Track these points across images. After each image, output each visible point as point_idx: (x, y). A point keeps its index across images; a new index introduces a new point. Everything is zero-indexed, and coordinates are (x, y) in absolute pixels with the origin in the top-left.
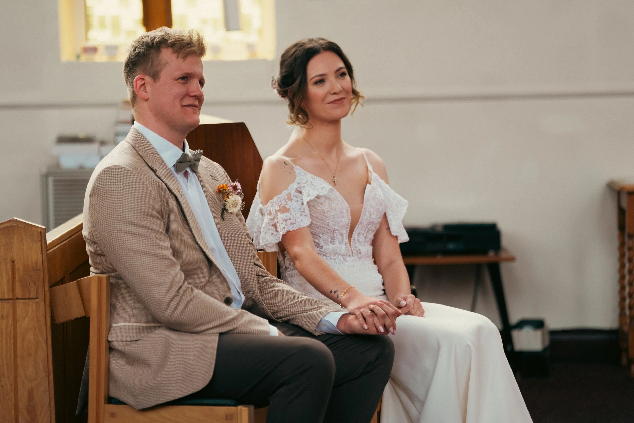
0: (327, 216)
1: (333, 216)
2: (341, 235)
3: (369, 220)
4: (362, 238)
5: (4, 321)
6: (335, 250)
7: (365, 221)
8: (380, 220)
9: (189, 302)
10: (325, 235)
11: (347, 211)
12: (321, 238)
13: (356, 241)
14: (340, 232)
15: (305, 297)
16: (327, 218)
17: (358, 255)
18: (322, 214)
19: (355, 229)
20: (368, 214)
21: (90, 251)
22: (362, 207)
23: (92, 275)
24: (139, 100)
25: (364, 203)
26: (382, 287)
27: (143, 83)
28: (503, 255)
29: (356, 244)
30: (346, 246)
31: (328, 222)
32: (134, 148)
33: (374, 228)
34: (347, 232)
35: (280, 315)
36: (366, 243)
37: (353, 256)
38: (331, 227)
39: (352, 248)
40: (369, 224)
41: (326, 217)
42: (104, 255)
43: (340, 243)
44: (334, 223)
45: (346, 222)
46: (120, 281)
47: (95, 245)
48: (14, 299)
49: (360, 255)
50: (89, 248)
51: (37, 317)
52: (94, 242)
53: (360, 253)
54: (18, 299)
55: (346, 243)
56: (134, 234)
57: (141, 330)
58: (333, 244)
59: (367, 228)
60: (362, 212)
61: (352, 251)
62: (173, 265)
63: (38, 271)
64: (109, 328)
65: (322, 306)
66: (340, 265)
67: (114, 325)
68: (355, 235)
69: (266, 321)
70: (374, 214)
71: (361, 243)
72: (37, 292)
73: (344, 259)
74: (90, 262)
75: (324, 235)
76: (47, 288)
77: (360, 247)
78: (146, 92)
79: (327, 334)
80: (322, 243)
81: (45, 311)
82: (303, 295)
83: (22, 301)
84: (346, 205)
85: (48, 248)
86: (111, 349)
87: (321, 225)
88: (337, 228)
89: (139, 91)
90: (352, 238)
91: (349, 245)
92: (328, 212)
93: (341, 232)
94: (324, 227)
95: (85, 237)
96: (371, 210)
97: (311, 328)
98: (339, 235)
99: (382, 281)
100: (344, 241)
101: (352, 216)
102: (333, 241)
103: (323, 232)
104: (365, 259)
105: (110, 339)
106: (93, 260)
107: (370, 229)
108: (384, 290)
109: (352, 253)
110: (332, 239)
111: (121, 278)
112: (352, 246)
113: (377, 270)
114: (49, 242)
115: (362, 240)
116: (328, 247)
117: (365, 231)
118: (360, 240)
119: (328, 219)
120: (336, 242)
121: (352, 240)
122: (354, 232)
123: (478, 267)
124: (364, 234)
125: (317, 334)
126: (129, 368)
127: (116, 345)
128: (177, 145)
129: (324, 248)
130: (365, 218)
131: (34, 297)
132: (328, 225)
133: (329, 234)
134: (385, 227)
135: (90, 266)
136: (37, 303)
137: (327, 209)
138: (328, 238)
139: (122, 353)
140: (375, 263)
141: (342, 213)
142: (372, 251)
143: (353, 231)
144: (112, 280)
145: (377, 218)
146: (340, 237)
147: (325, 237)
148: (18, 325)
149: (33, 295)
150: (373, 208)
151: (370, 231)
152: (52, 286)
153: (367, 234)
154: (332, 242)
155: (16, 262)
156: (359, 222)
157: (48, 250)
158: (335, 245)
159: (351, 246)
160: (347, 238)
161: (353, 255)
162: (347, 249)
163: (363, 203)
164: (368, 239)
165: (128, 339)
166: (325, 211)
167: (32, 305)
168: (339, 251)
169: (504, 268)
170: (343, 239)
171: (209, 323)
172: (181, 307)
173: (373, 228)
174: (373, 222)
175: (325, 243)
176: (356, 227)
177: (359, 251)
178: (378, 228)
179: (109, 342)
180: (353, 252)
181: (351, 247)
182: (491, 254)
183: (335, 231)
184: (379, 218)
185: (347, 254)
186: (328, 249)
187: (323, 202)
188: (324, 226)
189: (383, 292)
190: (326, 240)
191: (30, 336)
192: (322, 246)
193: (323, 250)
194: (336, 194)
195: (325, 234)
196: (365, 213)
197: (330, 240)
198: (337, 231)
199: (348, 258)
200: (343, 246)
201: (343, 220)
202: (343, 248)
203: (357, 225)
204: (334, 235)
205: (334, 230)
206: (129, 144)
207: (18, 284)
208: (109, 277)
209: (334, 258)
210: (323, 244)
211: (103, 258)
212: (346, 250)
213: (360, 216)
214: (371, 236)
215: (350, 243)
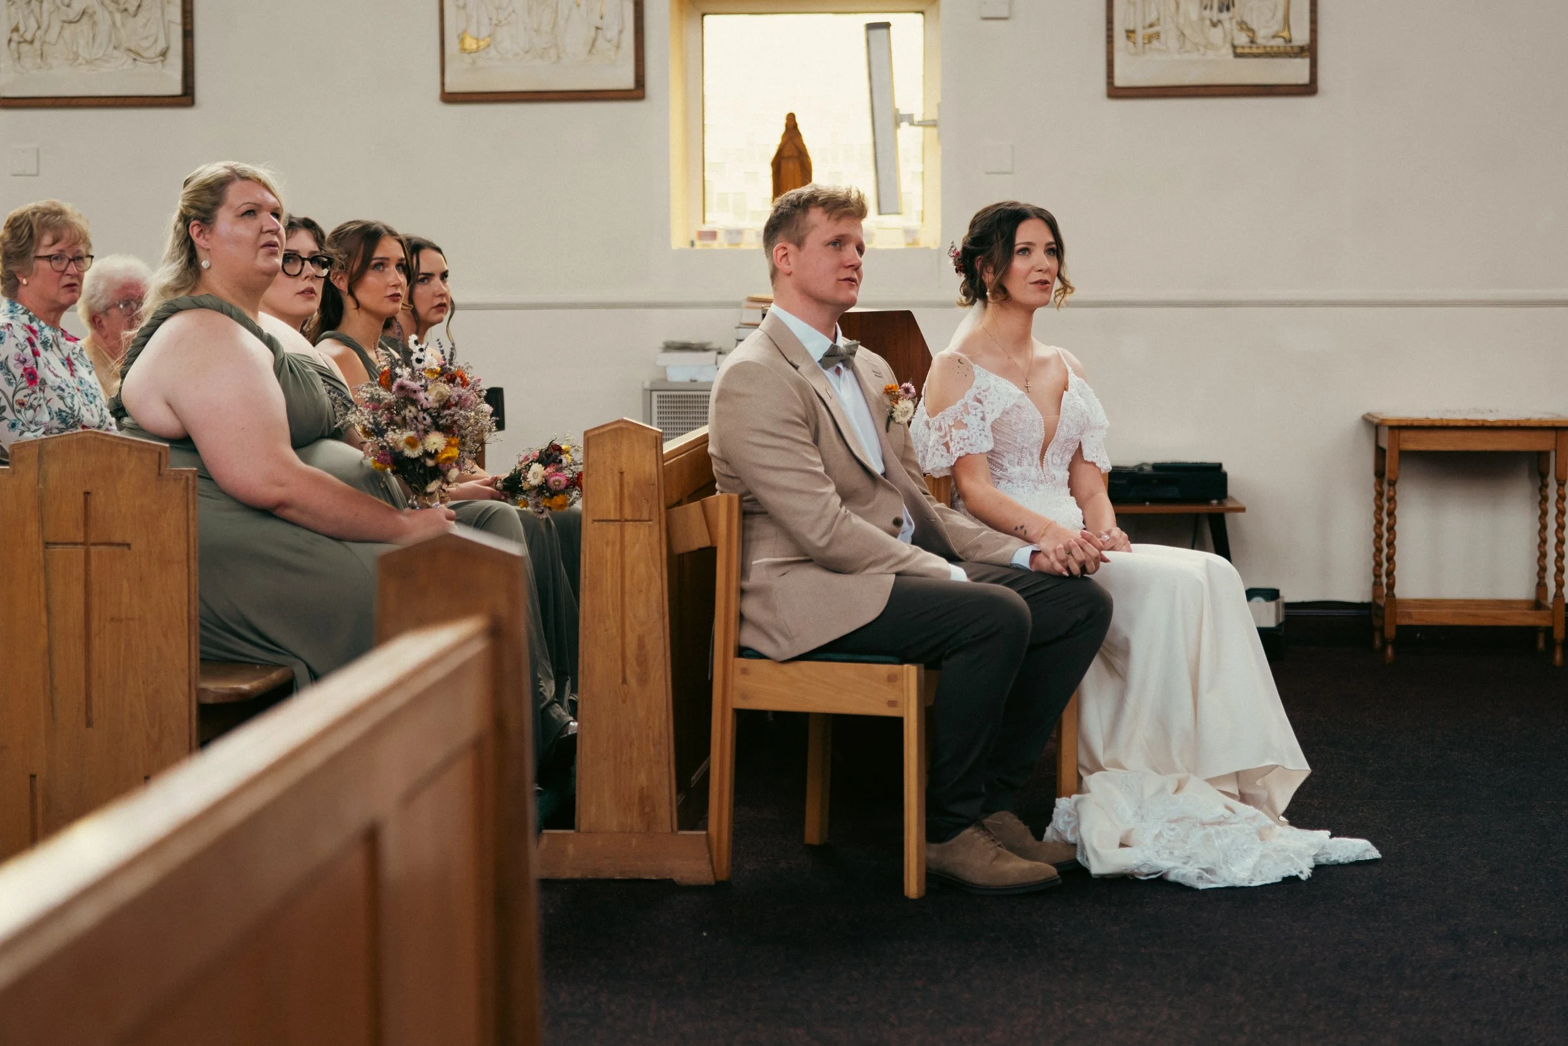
1: (1022, 429)
2: (1031, 455)
4: (1057, 460)
5: (609, 549)
6: (1024, 474)
7: (1062, 437)
11: (1040, 424)
12: (1006, 458)
13: (1050, 463)
17: (1051, 482)
18: (1008, 426)
19: (1049, 448)
20: (1064, 430)
22: (1059, 418)
23: (718, 494)
24: (780, 275)
25: (1061, 415)
27: (785, 253)
28: (1229, 504)
29: (1050, 468)
30: (1037, 469)
31: (1015, 437)
32: (770, 338)
34: (1038, 450)
36: (1062, 466)
37: (1046, 483)
38: (1019, 444)
39: (1045, 473)
43: (1029, 465)
44: (1023, 439)
45: (1038, 437)
48: (622, 521)
49: (1053, 483)
50: (715, 468)
51: (649, 544)
53: (1055, 478)
54: (626, 520)
55: (1037, 465)
58: (1021, 466)
59: (1063, 449)
60: (1058, 425)
61: (1044, 476)
62: (826, 484)
63: (652, 486)
66: (1029, 495)
67: (754, 562)
68: (1048, 455)
69: (943, 560)
71: (1055, 466)
72: (650, 513)
73: (1034, 487)
76: (663, 509)
77: (1054, 472)
78: (789, 264)
80: (1006, 465)
81: (660, 538)
83: (631, 523)
84: (1038, 416)
85: (665, 459)
87: (1007, 441)
88: (1026, 446)
89: (780, 263)
90: (1045, 459)
91: (1040, 467)
92: (1016, 423)
93: (1031, 450)
94: (1010, 444)
95: (712, 454)
96: (1070, 423)
98: (1028, 455)
99: (1082, 517)
100: (1035, 463)
101: (1045, 430)
102: (1021, 463)
103: (1009, 451)
104: (1060, 488)
107: (1068, 447)
109: (1044, 479)
110: (1019, 459)
113: (1075, 503)
114: (665, 451)
116: (1014, 470)
117: (1061, 450)
118: (1055, 462)
119: (1015, 434)
120: (1025, 463)
121: (1044, 462)
122: (1047, 452)
123: (1196, 518)
124: (1060, 455)
128: (827, 334)
129: (1009, 471)
130: (1062, 433)
131: (647, 518)
132: (1015, 441)
133: (1016, 453)
136: (650, 526)
137: (1015, 421)
138: (1014, 458)
140: (1072, 494)
141: (1034, 425)
142: (1068, 478)
143: (1046, 450)
146: (1029, 458)
147: (1011, 456)
148: (627, 552)
149: (645, 516)
151: (1068, 451)
152: (669, 507)
153: (1063, 454)
155: (625, 474)
156: (1055, 438)
157: (664, 462)
158: (1023, 468)
159: (1043, 469)
160: (1038, 458)
161: (1046, 481)
162: (1038, 473)
163: (1058, 413)
164: (1064, 462)
166: (1013, 423)
167: (644, 529)
169: (1230, 519)
170: (1033, 460)
173: (1071, 448)
175: (1010, 464)
176: (1050, 446)
177: (1053, 476)
180: (1046, 478)
181: (1043, 471)
182: (1214, 502)
185: (1038, 480)
186: (1013, 473)
188: (1010, 442)
190: (1011, 460)
191: (641, 568)
192: (1006, 468)
193: (1008, 473)
194: (1026, 401)
195: (1011, 454)
196: (1062, 426)
197: (1016, 460)
199: (1041, 487)
200: (1033, 470)
201: (1034, 435)
202: (1034, 472)
203: (1052, 443)
204: (1023, 454)
205: (1023, 449)
206: (763, 333)
207: (627, 503)
209: (1022, 485)
210: (1008, 465)
212: (1036, 474)
213: (1055, 431)
214: (1068, 458)
215: (1042, 466)
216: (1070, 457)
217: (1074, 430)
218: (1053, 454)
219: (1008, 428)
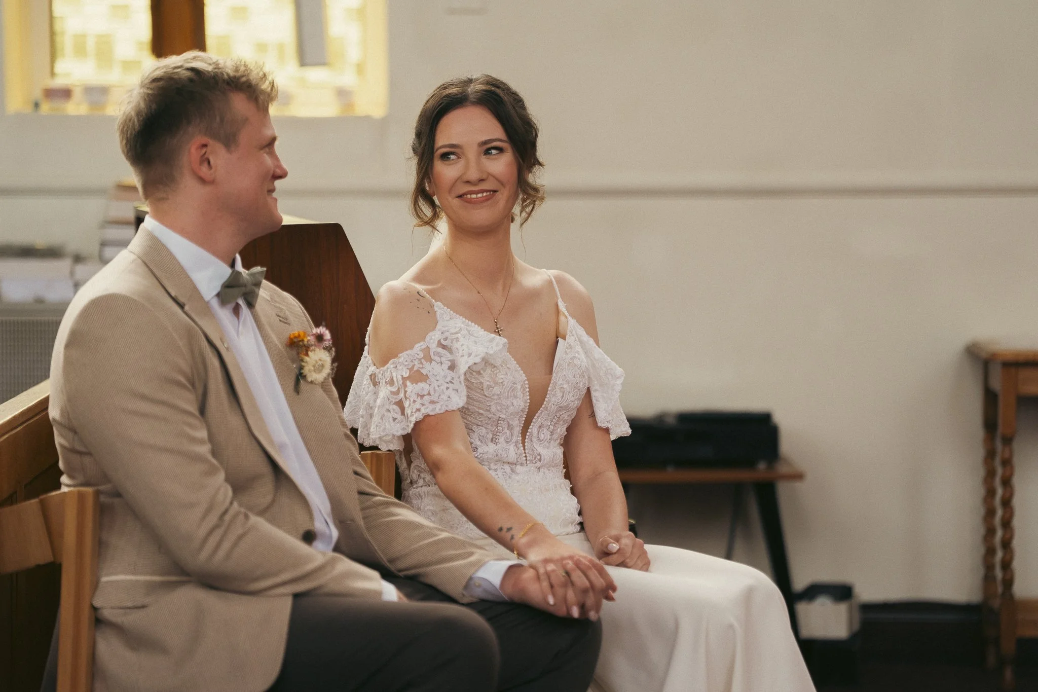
0: (487, 395)
1: (498, 395)
2: (510, 427)
3: (561, 404)
4: (545, 434)
6: (499, 454)
7: (553, 406)
8: (578, 403)
9: (240, 537)
10: (483, 428)
11: (522, 386)
12: (475, 433)
13: (535, 439)
14: (508, 423)
15: (444, 535)
16: (487, 399)
17: (536, 463)
18: (479, 391)
19: (535, 417)
20: (559, 394)
21: (62, 446)
22: (550, 380)
23: (64, 489)
25: (554, 374)
26: (579, 519)
28: (782, 469)
29: (534, 444)
30: (517, 447)
31: (489, 404)
32: (144, 263)
33: (567, 417)
34: (520, 422)
35: (401, 565)
36: (552, 442)
37: (527, 465)
38: (494, 414)
39: (526, 451)
40: (560, 410)
41: (485, 396)
42: (89, 454)
43: (507, 442)
44: (499, 408)
45: (520, 406)
46: (116, 501)
47: (70, 435)
49: (539, 464)
50: (59, 440)
52: (71, 429)
53: (540, 460)
55: (517, 442)
56: (145, 415)
57: (152, 588)
58: (496, 443)
59: (556, 417)
60: (549, 389)
61: (526, 456)
62: (212, 471)
64: (96, 585)
65: (474, 550)
66: (506, 480)
67: (104, 579)
68: (533, 429)
69: (375, 574)
70: (569, 392)
71: (543, 442)
73: (512, 469)
74: (61, 465)
75: (481, 428)
77: (540, 449)
79: (483, 601)
80: (477, 442)
82: (439, 530)
84: (521, 376)
86: (98, 621)
87: (477, 410)
88: (503, 416)
90: (528, 434)
91: (521, 445)
92: (489, 387)
93: (511, 422)
94: (482, 414)
95: (54, 419)
96: (565, 386)
97: (454, 589)
98: (506, 429)
99: (577, 509)
100: (514, 440)
101: (530, 395)
102: (496, 439)
103: (480, 423)
104: (549, 470)
105: (97, 603)
106: (67, 462)
107: (561, 417)
108: (581, 524)
109: (526, 460)
110: (493, 435)
111: (118, 495)
112: (526, 447)
113: (569, 489)
115: (545, 436)
116: (486, 448)
117: (552, 421)
118: (542, 437)
119: (488, 401)
120: (502, 440)
121: (527, 437)
122: (532, 424)
123: (738, 489)
124: (551, 426)
125: (465, 601)
126: (129, 655)
127: (107, 614)
129: (480, 450)
130: (554, 399)
132: (489, 411)
133: (489, 426)
134: (585, 414)
135: (61, 473)
137: (489, 383)
138: (487, 433)
139: (119, 629)
140: (567, 476)
141: (514, 389)
142: (562, 456)
143: (531, 422)
144: (103, 499)
145: (573, 400)
146: (508, 432)
147: (483, 430)
150: (568, 383)
151: (561, 422)
153: (554, 426)
154: (494, 439)
156: (543, 406)
158: (499, 446)
159: (524, 446)
160: (519, 433)
161: (528, 462)
162: (518, 453)
163: (551, 372)
164: (555, 436)
165: (129, 604)
166: (485, 385)
168: (506, 456)
169: (784, 490)
170: (512, 435)
171: (276, 574)
172: (226, 545)
174: (566, 407)
175: (482, 442)
176: (537, 415)
177: (538, 457)
178: (573, 416)
179: (95, 609)
180: (528, 458)
181: (524, 449)
182: (762, 466)
183: (499, 422)
184: (578, 399)
185: (517, 461)
186: (486, 453)
187: (482, 369)
188: (481, 411)
189: (578, 528)
190: (483, 436)
192: (476, 447)
193: (478, 454)
195: (482, 426)
196: (555, 391)
197: (490, 436)
198: (504, 421)
199: (519, 468)
200: (512, 448)
201: (515, 403)
202: (512, 452)
203: (539, 412)
204: (499, 428)
205: (499, 420)
206: (134, 255)
208: (97, 493)
209: (496, 467)
210: (479, 443)
211: (87, 460)
212: (516, 454)
213: (545, 397)
214: (562, 430)
215: (523, 443)
216: (564, 429)
217: (571, 394)
218: (540, 427)
219: (479, 393)
